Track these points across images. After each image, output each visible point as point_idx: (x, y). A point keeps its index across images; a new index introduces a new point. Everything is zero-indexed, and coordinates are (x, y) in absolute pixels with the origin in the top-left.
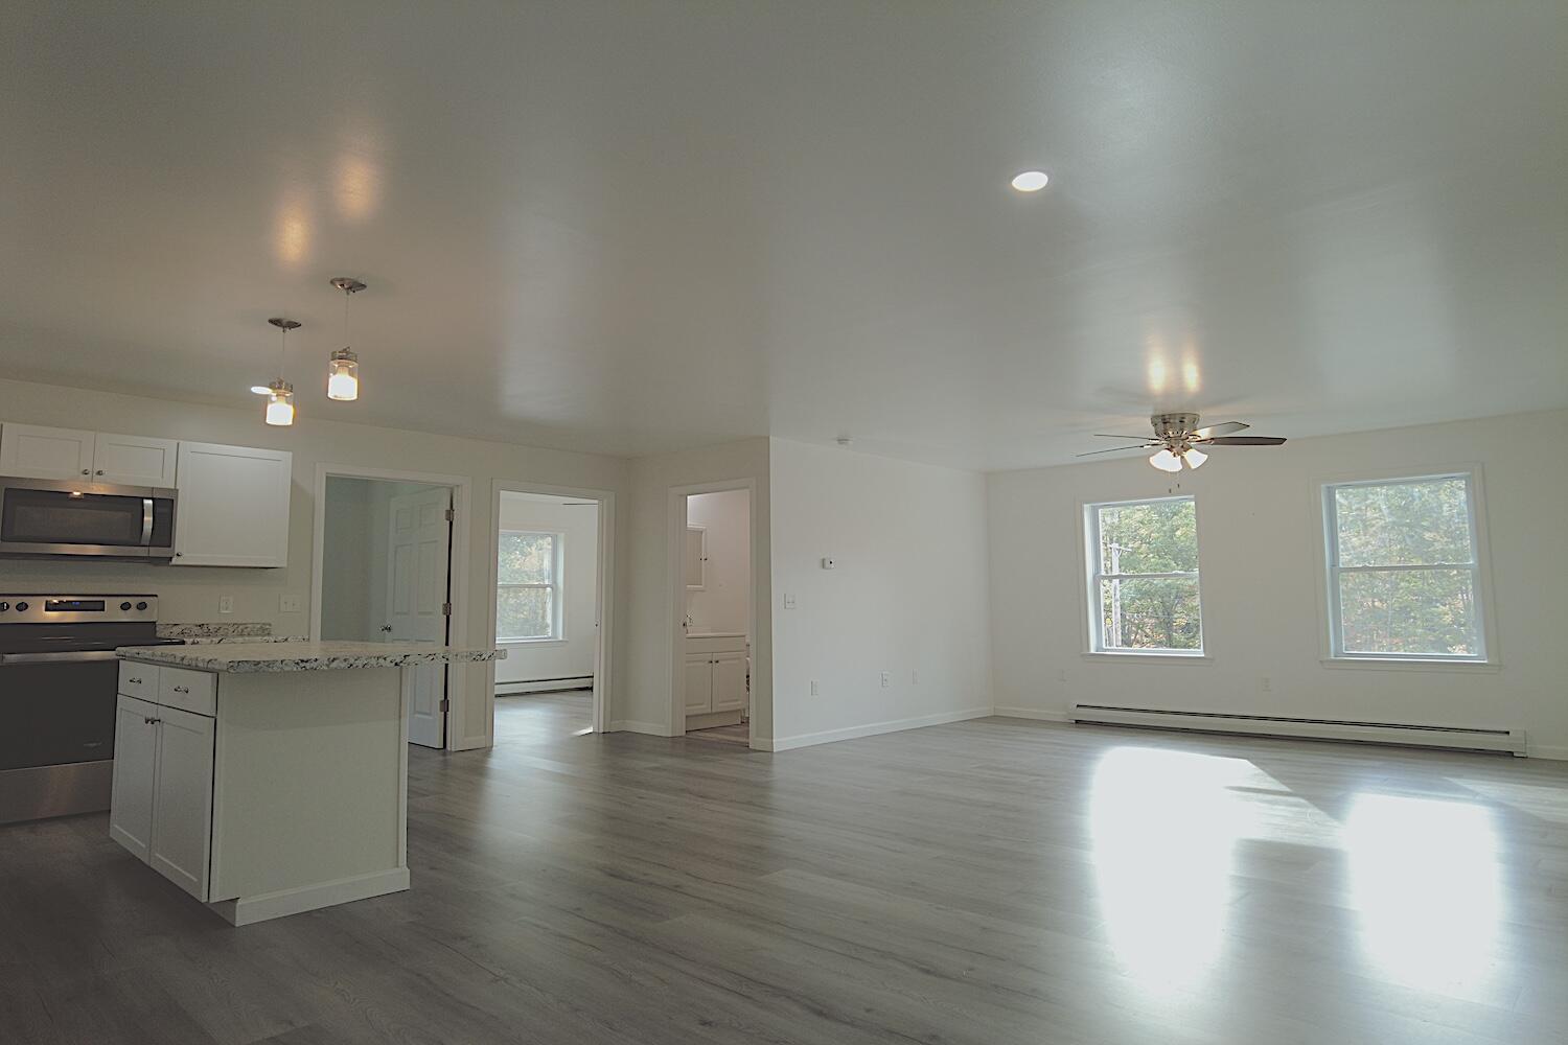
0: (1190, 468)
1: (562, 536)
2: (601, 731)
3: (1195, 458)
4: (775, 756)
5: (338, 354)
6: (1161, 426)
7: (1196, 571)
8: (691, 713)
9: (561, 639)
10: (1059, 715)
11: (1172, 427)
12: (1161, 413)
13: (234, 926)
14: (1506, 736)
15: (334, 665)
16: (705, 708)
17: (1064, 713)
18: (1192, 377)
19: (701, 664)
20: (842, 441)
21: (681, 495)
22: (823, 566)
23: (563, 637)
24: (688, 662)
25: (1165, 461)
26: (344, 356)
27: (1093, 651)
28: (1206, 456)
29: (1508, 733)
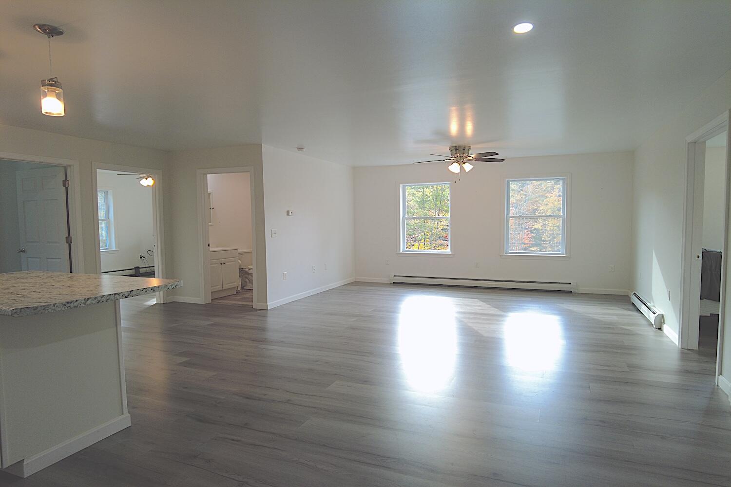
0: (465, 171)
1: (110, 192)
2: (162, 303)
3: (468, 167)
4: (269, 312)
5: (47, 82)
6: (454, 152)
7: (449, 215)
8: (213, 291)
9: (114, 249)
10: (385, 280)
11: (459, 152)
12: (454, 145)
13: (23, 478)
14: (570, 285)
15: (88, 302)
16: (219, 288)
17: (387, 279)
18: (469, 128)
19: (217, 265)
20: (300, 149)
21: (205, 174)
22: (288, 214)
23: (116, 248)
24: (211, 264)
25: (455, 168)
26: (53, 83)
27: (401, 252)
28: (473, 166)
29: (570, 283)
